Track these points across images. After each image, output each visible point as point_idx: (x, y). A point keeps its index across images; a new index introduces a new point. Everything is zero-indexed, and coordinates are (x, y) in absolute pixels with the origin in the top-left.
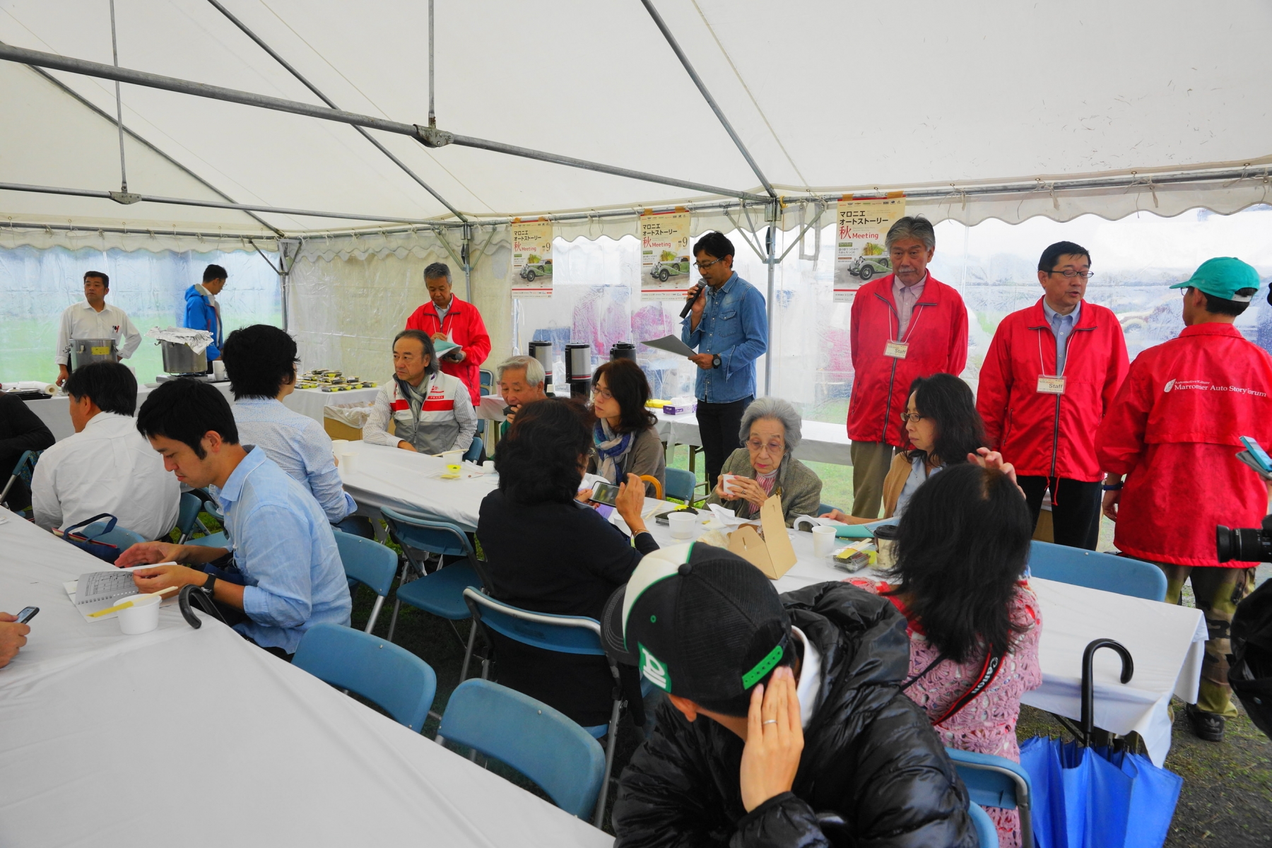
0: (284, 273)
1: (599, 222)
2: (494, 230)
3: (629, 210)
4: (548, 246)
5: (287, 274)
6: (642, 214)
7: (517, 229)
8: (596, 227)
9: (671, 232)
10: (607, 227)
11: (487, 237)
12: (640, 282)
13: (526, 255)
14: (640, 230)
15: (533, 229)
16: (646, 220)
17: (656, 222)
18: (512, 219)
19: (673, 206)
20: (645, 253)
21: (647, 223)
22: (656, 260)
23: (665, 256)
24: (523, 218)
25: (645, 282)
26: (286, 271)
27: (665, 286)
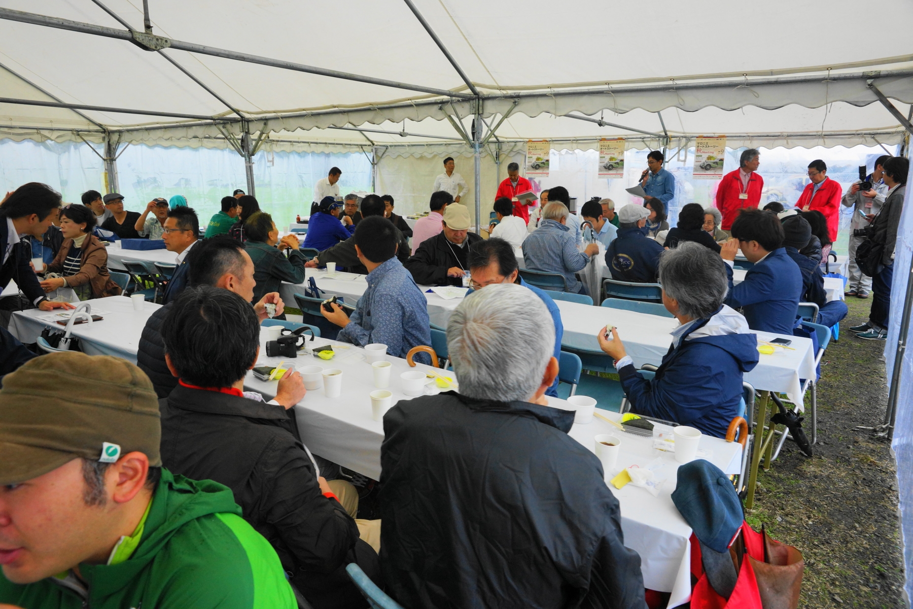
0: (374, 164)
1: (576, 143)
2: (515, 145)
3: (594, 138)
4: (547, 153)
5: (376, 164)
6: (601, 140)
7: (530, 145)
8: (574, 145)
9: (615, 148)
10: (580, 146)
11: (510, 148)
12: (598, 170)
13: (535, 157)
14: (599, 148)
15: (539, 145)
16: (602, 143)
17: (607, 144)
18: (527, 140)
19: (616, 137)
20: (601, 157)
21: (602, 144)
22: (606, 160)
23: (611, 159)
24: (533, 140)
25: (600, 170)
26: (375, 162)
27: (611, 172)
